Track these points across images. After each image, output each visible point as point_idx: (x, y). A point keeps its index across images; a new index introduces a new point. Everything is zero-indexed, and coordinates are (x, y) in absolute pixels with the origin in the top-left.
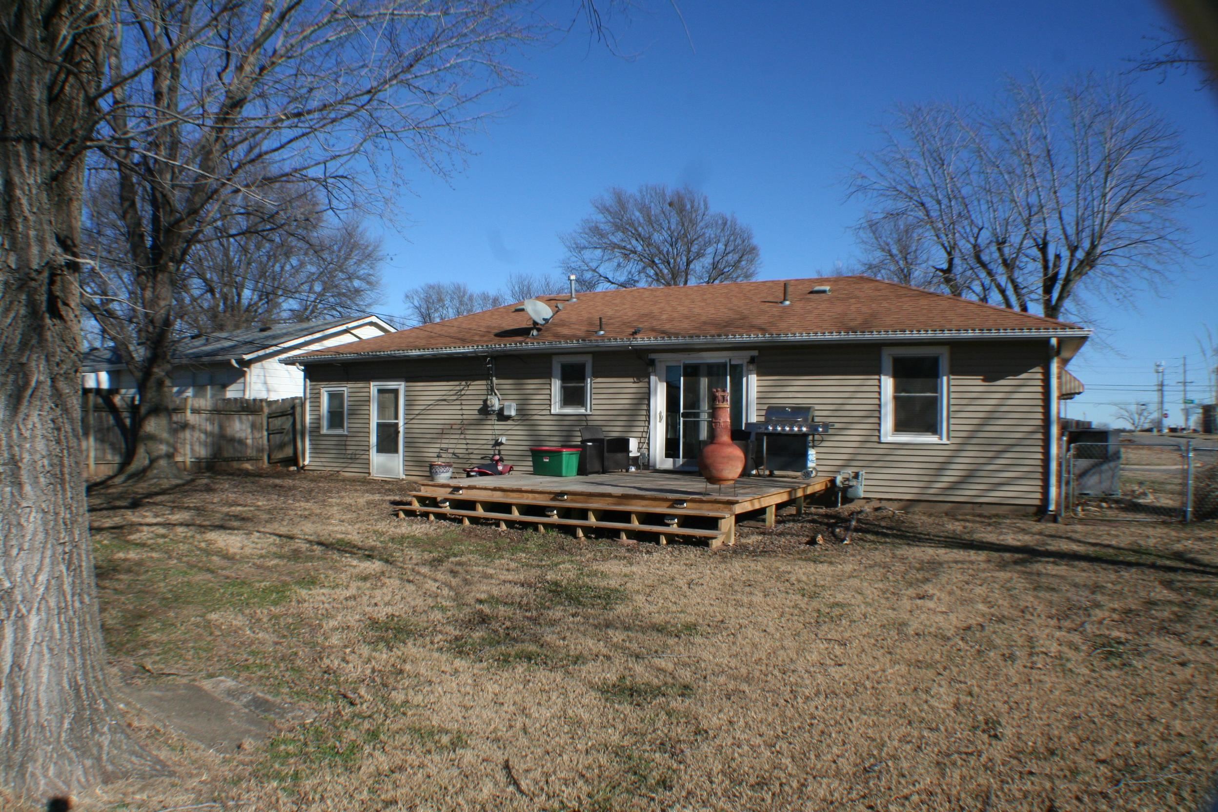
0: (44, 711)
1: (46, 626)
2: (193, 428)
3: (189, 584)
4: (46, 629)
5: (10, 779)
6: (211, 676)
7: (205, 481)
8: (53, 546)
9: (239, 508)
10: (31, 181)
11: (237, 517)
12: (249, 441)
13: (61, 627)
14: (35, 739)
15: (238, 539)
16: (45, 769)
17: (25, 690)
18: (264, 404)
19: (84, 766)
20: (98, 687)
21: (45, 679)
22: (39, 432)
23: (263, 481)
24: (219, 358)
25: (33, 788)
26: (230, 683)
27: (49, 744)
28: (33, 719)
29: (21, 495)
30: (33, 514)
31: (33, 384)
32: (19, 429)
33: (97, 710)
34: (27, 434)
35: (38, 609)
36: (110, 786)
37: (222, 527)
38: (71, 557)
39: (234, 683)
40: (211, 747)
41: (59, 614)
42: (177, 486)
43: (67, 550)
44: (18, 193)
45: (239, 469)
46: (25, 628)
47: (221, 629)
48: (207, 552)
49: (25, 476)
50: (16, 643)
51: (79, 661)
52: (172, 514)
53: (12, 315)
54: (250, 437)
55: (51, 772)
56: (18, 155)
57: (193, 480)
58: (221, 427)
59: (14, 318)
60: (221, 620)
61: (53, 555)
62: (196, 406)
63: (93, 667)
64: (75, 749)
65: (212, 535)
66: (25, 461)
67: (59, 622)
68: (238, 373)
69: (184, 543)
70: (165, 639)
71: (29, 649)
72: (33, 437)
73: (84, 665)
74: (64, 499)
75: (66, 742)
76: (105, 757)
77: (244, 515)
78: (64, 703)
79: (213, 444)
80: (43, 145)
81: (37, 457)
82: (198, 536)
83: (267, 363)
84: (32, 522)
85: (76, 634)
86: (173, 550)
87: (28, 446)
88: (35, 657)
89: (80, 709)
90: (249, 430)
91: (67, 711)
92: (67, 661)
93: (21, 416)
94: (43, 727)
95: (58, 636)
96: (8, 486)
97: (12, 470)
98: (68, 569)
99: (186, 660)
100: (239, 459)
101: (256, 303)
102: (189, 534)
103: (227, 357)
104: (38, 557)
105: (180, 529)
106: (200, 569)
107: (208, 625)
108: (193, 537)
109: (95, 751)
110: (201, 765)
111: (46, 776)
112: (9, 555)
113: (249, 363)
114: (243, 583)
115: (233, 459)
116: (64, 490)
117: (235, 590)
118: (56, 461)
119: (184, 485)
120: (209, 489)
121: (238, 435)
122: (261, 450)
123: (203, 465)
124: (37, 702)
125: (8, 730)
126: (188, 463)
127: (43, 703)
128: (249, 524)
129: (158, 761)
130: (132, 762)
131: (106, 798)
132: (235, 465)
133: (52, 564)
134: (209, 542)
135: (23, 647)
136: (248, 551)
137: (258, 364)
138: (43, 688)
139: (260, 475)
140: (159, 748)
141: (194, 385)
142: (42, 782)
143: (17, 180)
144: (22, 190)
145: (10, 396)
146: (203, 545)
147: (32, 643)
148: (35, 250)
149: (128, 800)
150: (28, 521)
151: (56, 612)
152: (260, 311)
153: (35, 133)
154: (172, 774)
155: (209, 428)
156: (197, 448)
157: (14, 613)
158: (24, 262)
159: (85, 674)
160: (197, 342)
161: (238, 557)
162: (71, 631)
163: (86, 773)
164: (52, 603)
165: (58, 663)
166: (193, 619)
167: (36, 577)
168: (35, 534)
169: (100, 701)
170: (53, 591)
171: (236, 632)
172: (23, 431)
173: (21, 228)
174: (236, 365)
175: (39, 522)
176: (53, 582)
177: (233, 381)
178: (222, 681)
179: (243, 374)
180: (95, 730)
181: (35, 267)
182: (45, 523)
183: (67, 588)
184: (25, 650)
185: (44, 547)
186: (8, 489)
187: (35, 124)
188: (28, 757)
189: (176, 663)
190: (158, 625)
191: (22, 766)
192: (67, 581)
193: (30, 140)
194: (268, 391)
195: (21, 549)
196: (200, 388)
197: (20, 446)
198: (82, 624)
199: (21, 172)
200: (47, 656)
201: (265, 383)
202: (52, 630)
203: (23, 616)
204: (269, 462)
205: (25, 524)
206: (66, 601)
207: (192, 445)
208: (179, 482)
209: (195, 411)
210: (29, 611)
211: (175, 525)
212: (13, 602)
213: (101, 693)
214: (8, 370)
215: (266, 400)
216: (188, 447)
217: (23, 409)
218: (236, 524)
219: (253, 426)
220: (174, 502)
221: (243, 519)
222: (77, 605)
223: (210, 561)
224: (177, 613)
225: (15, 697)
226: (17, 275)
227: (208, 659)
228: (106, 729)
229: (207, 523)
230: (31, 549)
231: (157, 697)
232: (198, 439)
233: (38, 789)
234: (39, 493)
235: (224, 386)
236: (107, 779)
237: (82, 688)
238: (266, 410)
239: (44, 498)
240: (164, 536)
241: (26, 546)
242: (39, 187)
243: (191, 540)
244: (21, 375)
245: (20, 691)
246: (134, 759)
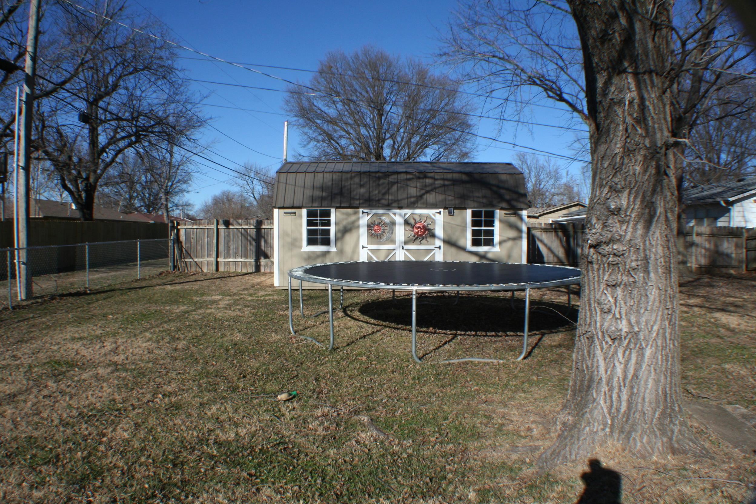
0: (647, 404)
1: (654, 356)
2: (697, 245)
3: (707, 343)
4: (654, 358)
5: (621, 439)
6: (730, 403)
7: (707, 280)
8: (663, 309)
9: (732, 299)
10: (653, 96)
11: (733, 304)
12: (733, 255)
13: (662, 358)
14: (639, 419)
15: (735, 318)
16: (642, 438)
17: (638, 391)
18: (744, 230)
19: (662, 441)
20: (676, 397)
21: (649, 387)
22: (659, 242)
23: (744, 282)
24: (712, 200)
25: (633, 447)
26: (743, 410)
27: (646, 423)
28: (639, 407)
29: (648, 279)
30: (654, 290)
31: (658, 214)
32: (650, 240)
33: (674, 410)
34: (654, 243)
35: (652, 346)
36: (676, 457)
37: (723, 310)
38: (671, 318)
39: (746, 411)
40: (736, 447)
41: (662, 350)
42: (689, 282)
43: (670, 313)
44: (647, 103)
45: (726, 274)
46: (643, 355)
47: (733, 376)
48: (716, 325)
49: (651, 268)
50: (637, 363)
51: (669, 379)
52: (689, 299)
53: (648, 174)
54: (734, 252)
55: (645, 440)
56: (645, 80)
57: (698, 279)
58: (716, 246)
59: (649, 176)
60: (732, 370)
61: (662, 315)
62: (699, 231)
63: (675, 384)
64: (660, 430)
65: (717, 315)
66: (652, 259)
67: (662, 355)
68: (725, 210)
69: (700, 318)
70: (697, 375)
71: (644, 367)
72: (657, 245)
73: (671, 382)
74: (670, 283)
75: (655, 425)
76: (674, 438)
77: (736, 304)
78: (657, 402)
79: (710, 257)
80: (657, 74)
81: (658, 257)
82: (709, 315)
83: (745, 203)
84: (653, 294)
85: (669, 363)
86: (694, 322)
87: (654, 250)
88: (646, 372)
89: (666, 407)
90: (733, 248)
91: (659, 407)
92: (662, 378)
93: (651, 232)
94: (644, 413)
95: (660, 363)
96: (641, 273)
97: (644, 264)
98: (669, 324)
99: (713, 391)
100: (727, 267)
101: (730, 163)
102: (703, 313)
103: (717, 200)
104: (654, 315)
105: (696, 309)
106: (713, 335)
107: (724, 371)
108: (705, 314)
109: (669, 434)
110: (730, 457)
111: (641, 442)
112: (640, 313)
113: (732, 203)
114: (743, 348)
115: (723, 267)
116: (670, 277)
117: (739, 351)
118: (667, 260)
119: (693, 282)
120: (710, 285)
121: (726, 251)
122: (741, 262)
123: (703, 269)
124: (644, 399)
125: (625, 412)
126: (694, 268)
127: (647, 400)
128: (741, 310)
129: (704, 449)
130: (690, 446)
131: (673, 462)
132: (724, 270)
133: (661, 320)
134: (717, 319)
135: (641, 366)
136: (743, 327)
137: (739, 204)
138: (648, 391)
139: (741, 278)
140: (704, 441)
141: (695, 218)
142: (639, 444)
143: (646, 96)
144: (649, 101)
145: (646, 221)
146: (712, 320)
147: (645, 364)
148: (658, 135)
149: (687, 467)
150: (651, 294)
151: (660, 348)
152: (733, 168)
153: (652, 67)
154: (712, 458)
155: (707, 245)
156: (699, 258)
157: (638, 346)
158: (653, 143)
159: (671, 388)
160: (695, 190)
161: (737, 330)
162: (667, 361)
163: (663, 445)
164: (659, 344)
165: (658, 379)
166: (714, 366)
167: (652, 327)
168: (654, 300)
169: (676, 405)
170: (660, 336)
171: (742, 378)
172: (652, 241)
173: (650, 123)
174: (724, 205)
175: (657, 295)
176: (661, 331)
177: (722, 215)
178: (738, 408)
179: (729, 211)
180: (671, 421)
181: (659, 146)
182: (660, 296)
183: (668, 335)
184: (642, 368)
185: (658, 310)
186: (642, 275)
187: (651, 63)
188: (633, 429)
189: (707, 391)
190: (692, 366)
191: (629, 433)
192: (668, 331)
193: (650, 72)
194: (746, 222)
195: (646, 310)
196: (700, 220)
197: (650, 250)
198: (673, 357)
199: (648, 91)
200: (653, 373)
201: (744, 217)
202: (657, 359)
203: (643, 348)
204: (747, 270)
205: (649, 295)
206: (666, 343)
207: (696, 256)
208: (691, 279)
209: (699, 235)
210: (647, 346)
211: (692, 306)
212: (638, 339)
213: (677, 400)
214: (646, 206)
215: (744, 228)
216: (694, 258)
217: (653, 228)
218: (732, 309)
219: (737, 246)
220: (688, 292)
221: (736, 306)
222: (672, 346)
223: (719, 331)
224: (702, 361)
225: (632, 393)
226: (650, 151)
227: (727, 393)
228: (677, 422)
229: (713, 307)
230: (652, 310)
231: (700, 410)
232: (700, 252)
233: (635, 448)
234: (658, 278)
235: (716, 219)
236: (674, 452)
237: (668, 396)
238: (745, 235)
239: (660, 281)
240: (686, 312)
241: (649, 308)
242: (658, 99)
243: (704, 317)
244: (652, 209)
245: (635, 390)
246: (691, 444)
